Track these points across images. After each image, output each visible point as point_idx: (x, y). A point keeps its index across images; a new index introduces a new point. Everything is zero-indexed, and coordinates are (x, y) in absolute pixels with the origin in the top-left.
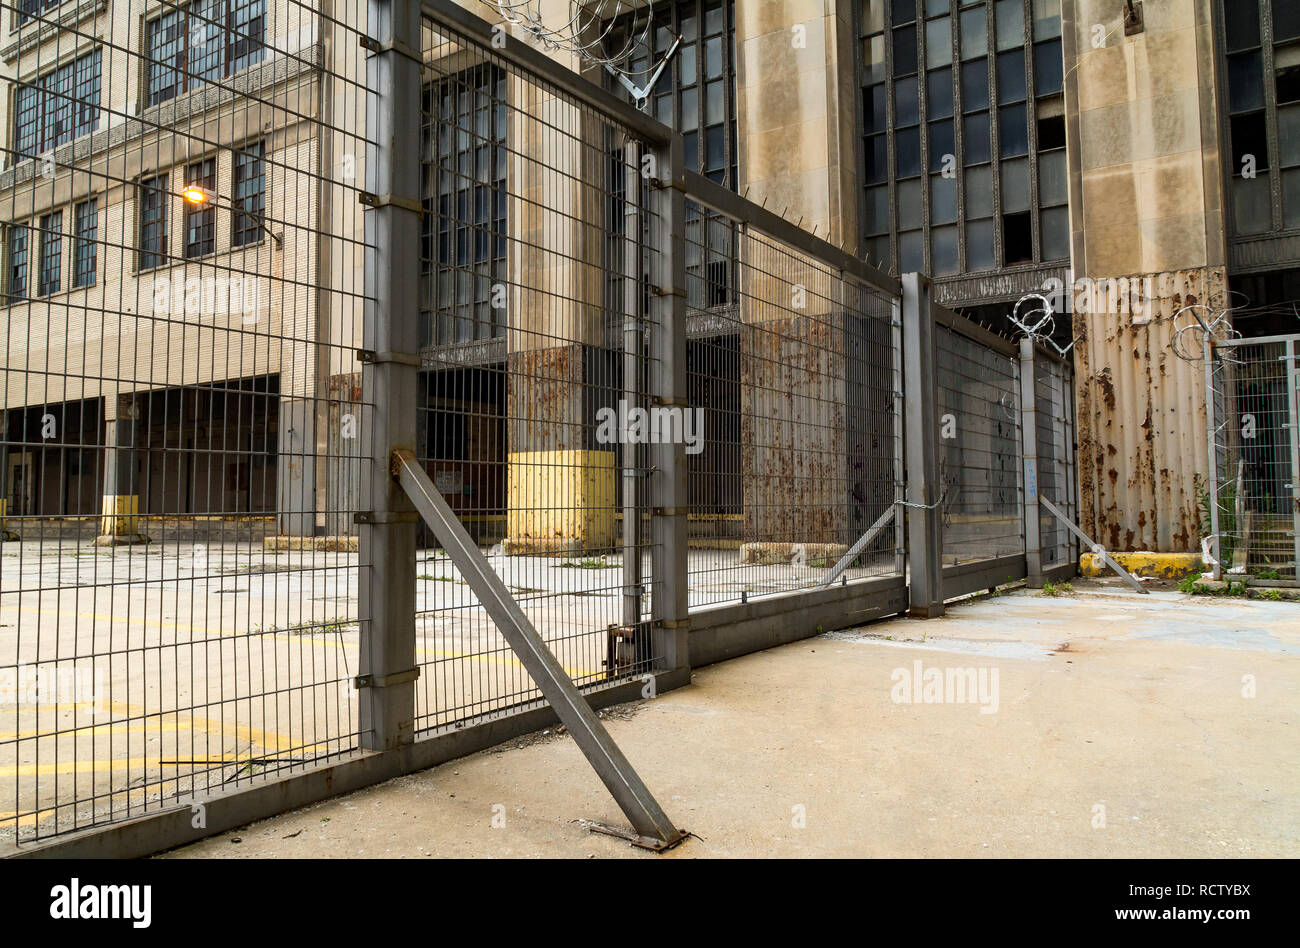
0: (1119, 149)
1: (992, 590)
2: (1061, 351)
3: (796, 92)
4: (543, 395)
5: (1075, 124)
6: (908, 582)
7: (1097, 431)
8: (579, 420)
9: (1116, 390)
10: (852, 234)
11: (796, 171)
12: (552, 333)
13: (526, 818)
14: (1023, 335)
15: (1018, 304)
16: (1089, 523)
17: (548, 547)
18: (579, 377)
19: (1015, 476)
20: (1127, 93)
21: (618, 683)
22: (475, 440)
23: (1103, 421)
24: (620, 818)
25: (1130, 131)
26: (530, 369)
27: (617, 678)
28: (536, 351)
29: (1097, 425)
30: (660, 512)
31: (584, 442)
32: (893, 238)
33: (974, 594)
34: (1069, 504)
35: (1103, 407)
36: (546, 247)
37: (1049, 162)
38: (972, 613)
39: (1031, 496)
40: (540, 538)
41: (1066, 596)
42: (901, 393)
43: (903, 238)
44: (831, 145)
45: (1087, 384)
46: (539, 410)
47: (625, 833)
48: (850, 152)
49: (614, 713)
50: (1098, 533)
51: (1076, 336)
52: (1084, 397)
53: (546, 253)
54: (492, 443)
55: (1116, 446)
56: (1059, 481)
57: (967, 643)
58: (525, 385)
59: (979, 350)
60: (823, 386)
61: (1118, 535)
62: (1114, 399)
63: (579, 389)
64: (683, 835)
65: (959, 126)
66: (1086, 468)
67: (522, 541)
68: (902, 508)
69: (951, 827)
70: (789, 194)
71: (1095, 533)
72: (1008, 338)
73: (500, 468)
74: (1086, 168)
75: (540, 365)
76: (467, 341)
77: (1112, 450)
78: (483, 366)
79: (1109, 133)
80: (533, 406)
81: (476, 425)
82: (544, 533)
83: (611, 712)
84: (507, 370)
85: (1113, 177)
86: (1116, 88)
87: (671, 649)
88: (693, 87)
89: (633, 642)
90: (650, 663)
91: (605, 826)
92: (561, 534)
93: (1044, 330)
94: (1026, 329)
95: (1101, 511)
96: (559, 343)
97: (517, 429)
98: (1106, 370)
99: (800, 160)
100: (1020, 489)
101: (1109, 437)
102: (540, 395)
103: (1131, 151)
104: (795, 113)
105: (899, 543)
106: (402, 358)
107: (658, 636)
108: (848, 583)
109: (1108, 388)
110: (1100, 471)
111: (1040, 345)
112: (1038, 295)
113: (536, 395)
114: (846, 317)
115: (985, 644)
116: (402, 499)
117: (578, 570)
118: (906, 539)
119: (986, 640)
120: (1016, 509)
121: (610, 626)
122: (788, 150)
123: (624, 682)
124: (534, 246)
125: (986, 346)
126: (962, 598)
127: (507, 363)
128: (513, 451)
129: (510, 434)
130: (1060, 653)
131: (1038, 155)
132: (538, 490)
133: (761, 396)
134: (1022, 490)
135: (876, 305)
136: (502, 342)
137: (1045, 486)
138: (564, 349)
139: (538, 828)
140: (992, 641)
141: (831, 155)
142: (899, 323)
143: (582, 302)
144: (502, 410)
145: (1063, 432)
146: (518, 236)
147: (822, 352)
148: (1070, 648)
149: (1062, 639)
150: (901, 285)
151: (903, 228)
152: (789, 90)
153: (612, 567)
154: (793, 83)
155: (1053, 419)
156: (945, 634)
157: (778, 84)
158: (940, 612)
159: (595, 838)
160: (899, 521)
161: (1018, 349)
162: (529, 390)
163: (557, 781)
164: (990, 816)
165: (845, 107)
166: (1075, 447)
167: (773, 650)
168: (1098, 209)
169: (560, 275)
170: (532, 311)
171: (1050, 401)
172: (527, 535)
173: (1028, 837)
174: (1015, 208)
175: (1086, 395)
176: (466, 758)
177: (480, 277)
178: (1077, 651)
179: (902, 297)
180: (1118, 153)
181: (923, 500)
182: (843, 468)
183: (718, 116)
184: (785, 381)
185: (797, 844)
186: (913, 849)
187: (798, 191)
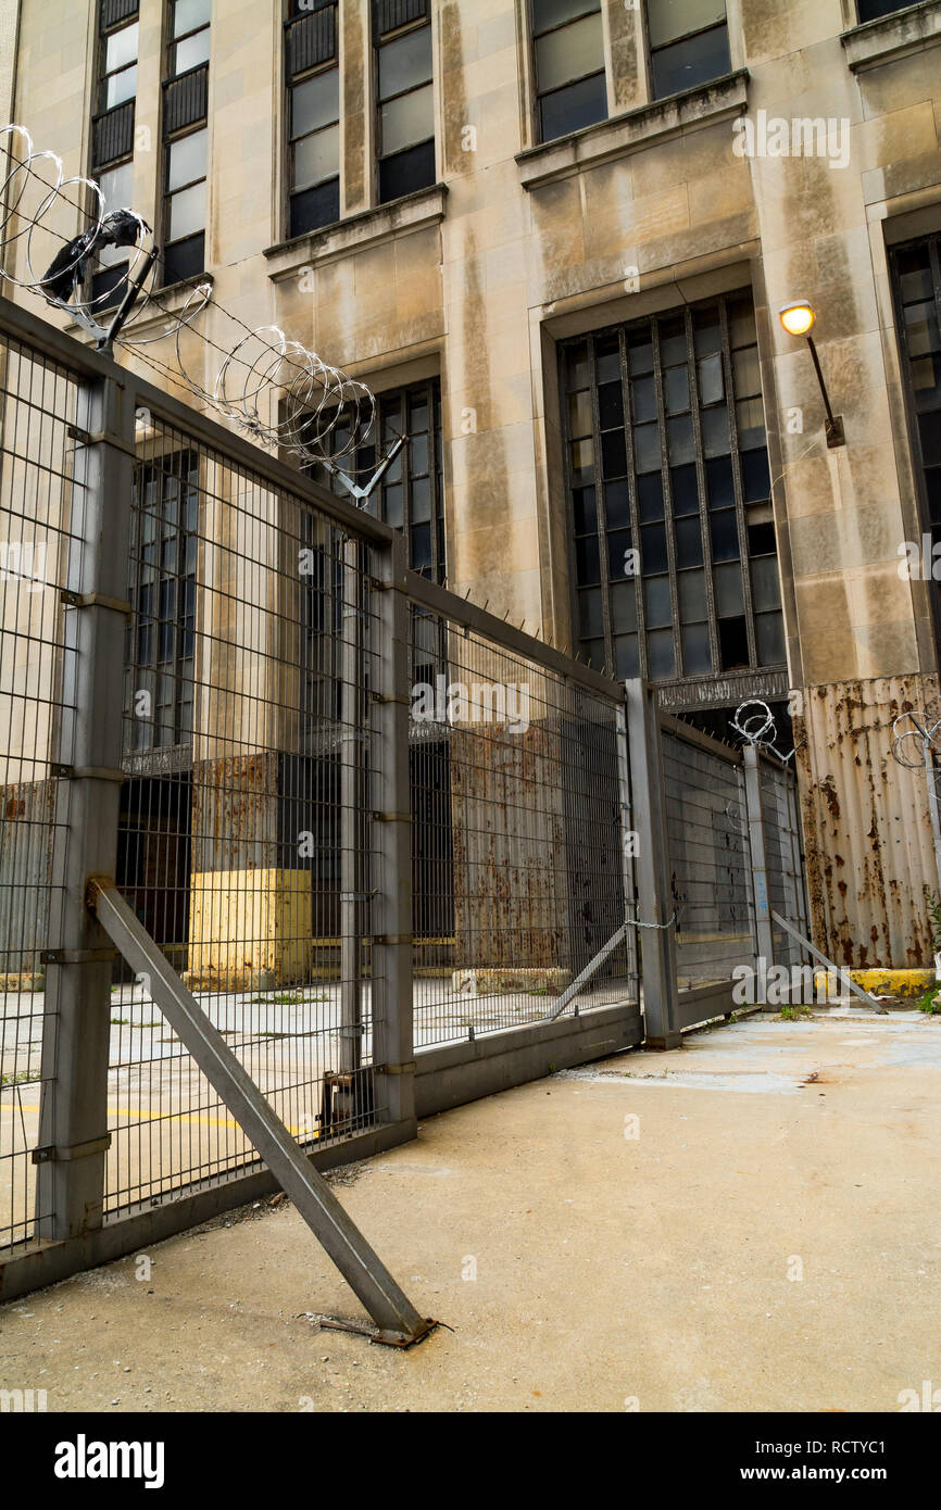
0: (828, 556)
1: (728, 1016)
2: (784, 759)
3: (505, 491)
4: (233, 807)
5: (785, 531)
6: (642, 1011)
7: (824, 841)
8: (273, 836)
9: (839, 796)
10: (566, 637)
11: (508, 571)
12: (245, 740)
13: (243, 1316)
14: (745, 742)
15: (739, 710)
16: (822, 939)
17: (235, 980)
18: (273, 788)
19: (745, 891)
20: (832, 502)
21: (336, 1142)
22: (152, 859)
23: (829, 830)
24: (354, 1307)
25: (838, 539)
26: (218, 779)
27: (335, 1135)
28: (225, 759)
29: (823, 835)
30: (382, 940)
31: (279, 859)
32: (608, 641)
33: (710, 1021)
34: (800, 919)
35: (828, 816)
36: (239, 643)
37: (760, 567)
38: (709, 1042)
39: (762, 910)
40: (227, 969)
41: (805, 1020)
42: (628, 805)
43: (619, 640)
44: (542, 546)
45: (811, 792)
46: (227, 824)
47: (362, 1327)
48: (562, 553)
49: (334, 1178)
50: (831, 950)
51: (797, 743)
52: (809, 805)
53: (239, 650)
54: (172, 863)
55: (845, 857)
56: (789, 895)
57: (710, 1077)
58: (213, 797)
59: (703, 758)
60: (539, 797)
61: (851, 951)
62: (838, 808)
63: (274, 802)
64: (430, 1325)
65: (670, 530)
66: (815, 881)
67: (205, 973)
68: (633, 929)
69: (729, 1296)
70: (500, 594)
71: (827, 949)
72: (730, 746)
73: (180, 894)
74: (798, 574)
75: (230, 774)
76: (146, 748)
77: (840, 861)
78: (164, 776)
79: (818, 540)
80: (221, 820)
81: (153, 842)
82: (231, 964)
83: (330, 1176)
84: (192, 780)
85: (824, 584)
86: (822, 497)
87: (396, 1098)
88: (399, 484)
89: (353, 1092)
90: (371, 1115)
91: (338, 1319)
92: (250, 965)
93: (766, 737)
94: (749, 736)
95: (832, 926)
96: (253, 751)
97: (202, 848)
98: (829, 778)
99: (511, 560)
100: (751, 904)
101: (836, 847)
102: (229, 808)
103: (840, 559)
104: (505, 513)
105: (632, 968)
106: (103, 773)
107: (380, 1083)
108: (580, 1013)
109: (832, 796)
110: (829, 884)
111: (762, 753)
112: (758, 701)
113: (225, 808)
114: (563, 723)
115: (730, 1077)
116: (98, 934)
117: (271, 1007)
118: (639, 960)
119: (730, 1073)
120: (748, 925)
121: (326, 1074)
122: (498, 550)
123: (343, 1139)
124: (225, 642)
125: (710, 753)
126: (697, 1025)
127: (192, 772)
128: (197, 871)
129: (194, 852)
130: (811, 1085)
131: (750, 560)
132: (225, 914)
133: (474, 807)
134: (753, 905)
135: (596, 710)
136: (187, 749)
137: (776, 901)
138: (258, 757)
139: (258, 1327)
140: (736, 1073)
141: (543, 557)
142: (625, 731)
143: (277, 704)
144: (185, 826)
145: (789, 842)
146: (207, 631)
147: (538, 759)
148: (820, 1078)
149: (809, 1069)
150: (625, 691)
151: (618, 632)
152: (498, 490)
153: (310, 1001)
154: (502, 483)
155: (780, 829)
156: (686, 1069)
157: (486, 484)
158: (678, 1043)
159: (326, 1336)
160: (631, 943)
161: (742, 757)
162: (216, 802)
163: (275, 1266)
164: (768, 1279)
165: (556, 510)
166: (802, 858)
167: (505, 1094)
168: (811, 615)
169: (253, 675)
170: (222, 715)
171: (775, 810)
172: (211, 967)
173: (813, 1301)
174: (730, 613)
175: (810, 803)
176: (163, 1243)
177: (164, 677)
178: (827, 1082)
179: (626, 703)
180: (828, 560)
181: (655, 918)
182: (564, 886)
183: (425, 514)
184: (499, 791)
185: (561, 1327)
186: (690, 1325)
187: (509, 591)
